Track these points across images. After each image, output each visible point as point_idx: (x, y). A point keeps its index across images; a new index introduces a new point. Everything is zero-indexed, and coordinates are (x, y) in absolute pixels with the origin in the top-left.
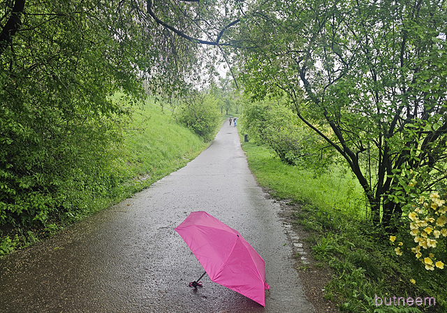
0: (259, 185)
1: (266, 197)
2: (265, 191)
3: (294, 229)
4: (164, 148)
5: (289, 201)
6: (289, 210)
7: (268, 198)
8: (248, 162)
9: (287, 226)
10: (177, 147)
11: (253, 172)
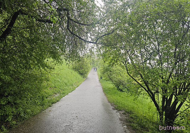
0: (109, 102)
1: (113, 109)
2: (112, 105)
3: (128, 128)
4: (66, 81)
5: (123, 112)
6: (124, 117)
7: (114, 109)
8: (103, 89)
9: (125, 127)
10: (72, 80)
11: (105, 95)
